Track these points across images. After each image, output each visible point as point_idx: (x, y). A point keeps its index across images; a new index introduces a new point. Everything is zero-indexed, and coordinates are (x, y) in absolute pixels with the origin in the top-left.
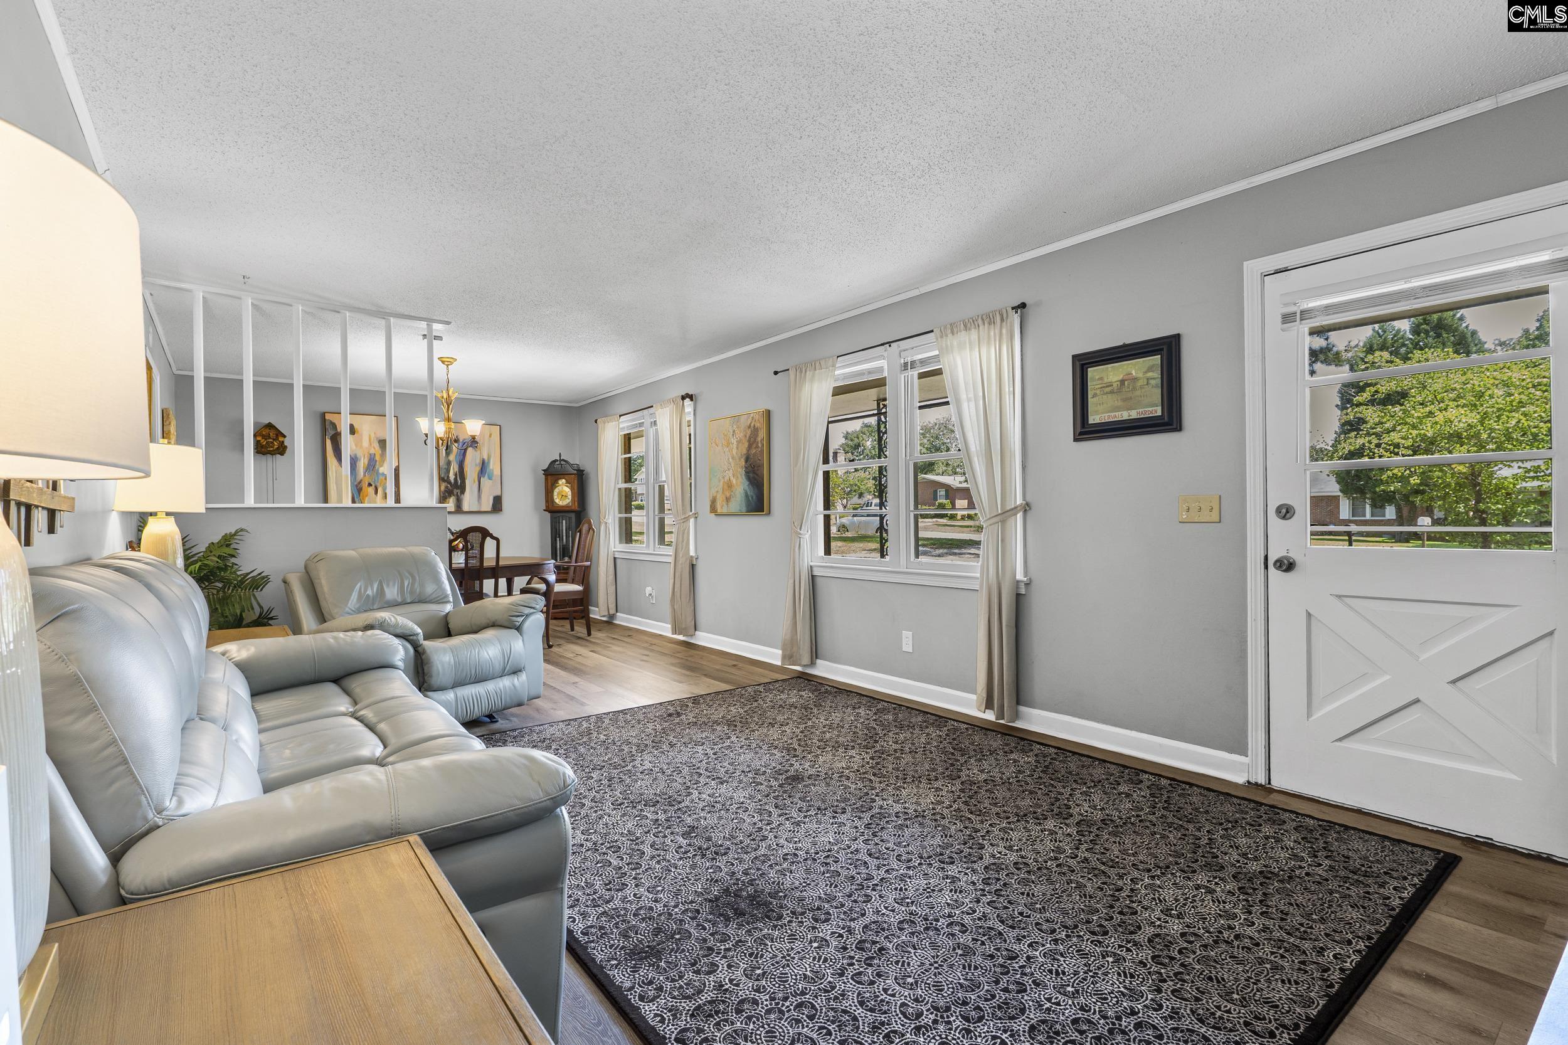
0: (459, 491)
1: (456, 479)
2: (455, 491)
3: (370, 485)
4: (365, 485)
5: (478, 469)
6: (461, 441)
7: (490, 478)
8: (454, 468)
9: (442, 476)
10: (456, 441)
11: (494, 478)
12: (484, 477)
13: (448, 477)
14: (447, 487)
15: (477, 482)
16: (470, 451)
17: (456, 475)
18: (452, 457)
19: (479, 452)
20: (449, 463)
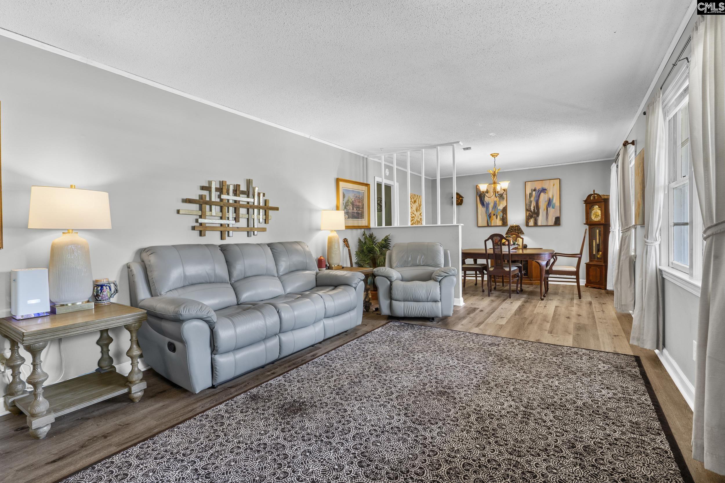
0: (536, 215)
1: (534, 210)
2: (534, 216)
3: (494, 215)
4: (492, 215)
5: (547, 203)
6: (537, 190)
7: (553, 208)
8: (533, 204)
9: (527, 208)
10: (535, 190)
11: (555, 208)
12: (550, 207)
13: (530, 209)
14: (529, 214)
15: (546, 210)
16: (542, 194)
17: (534, 207)
18: (532, 199)
19: (547, 195)
20: (531, 202)
